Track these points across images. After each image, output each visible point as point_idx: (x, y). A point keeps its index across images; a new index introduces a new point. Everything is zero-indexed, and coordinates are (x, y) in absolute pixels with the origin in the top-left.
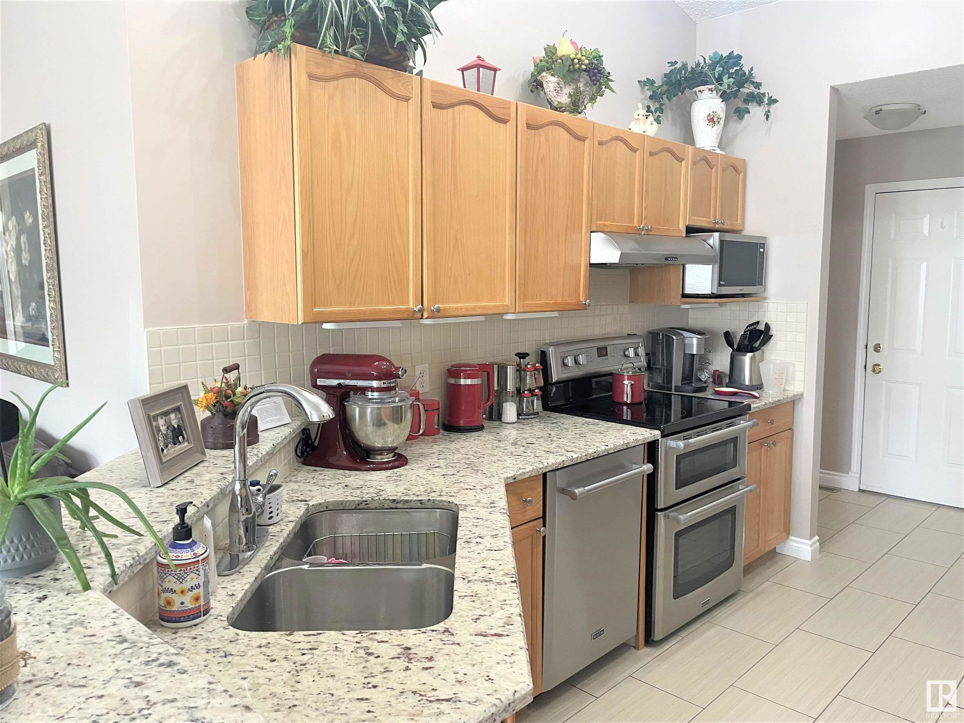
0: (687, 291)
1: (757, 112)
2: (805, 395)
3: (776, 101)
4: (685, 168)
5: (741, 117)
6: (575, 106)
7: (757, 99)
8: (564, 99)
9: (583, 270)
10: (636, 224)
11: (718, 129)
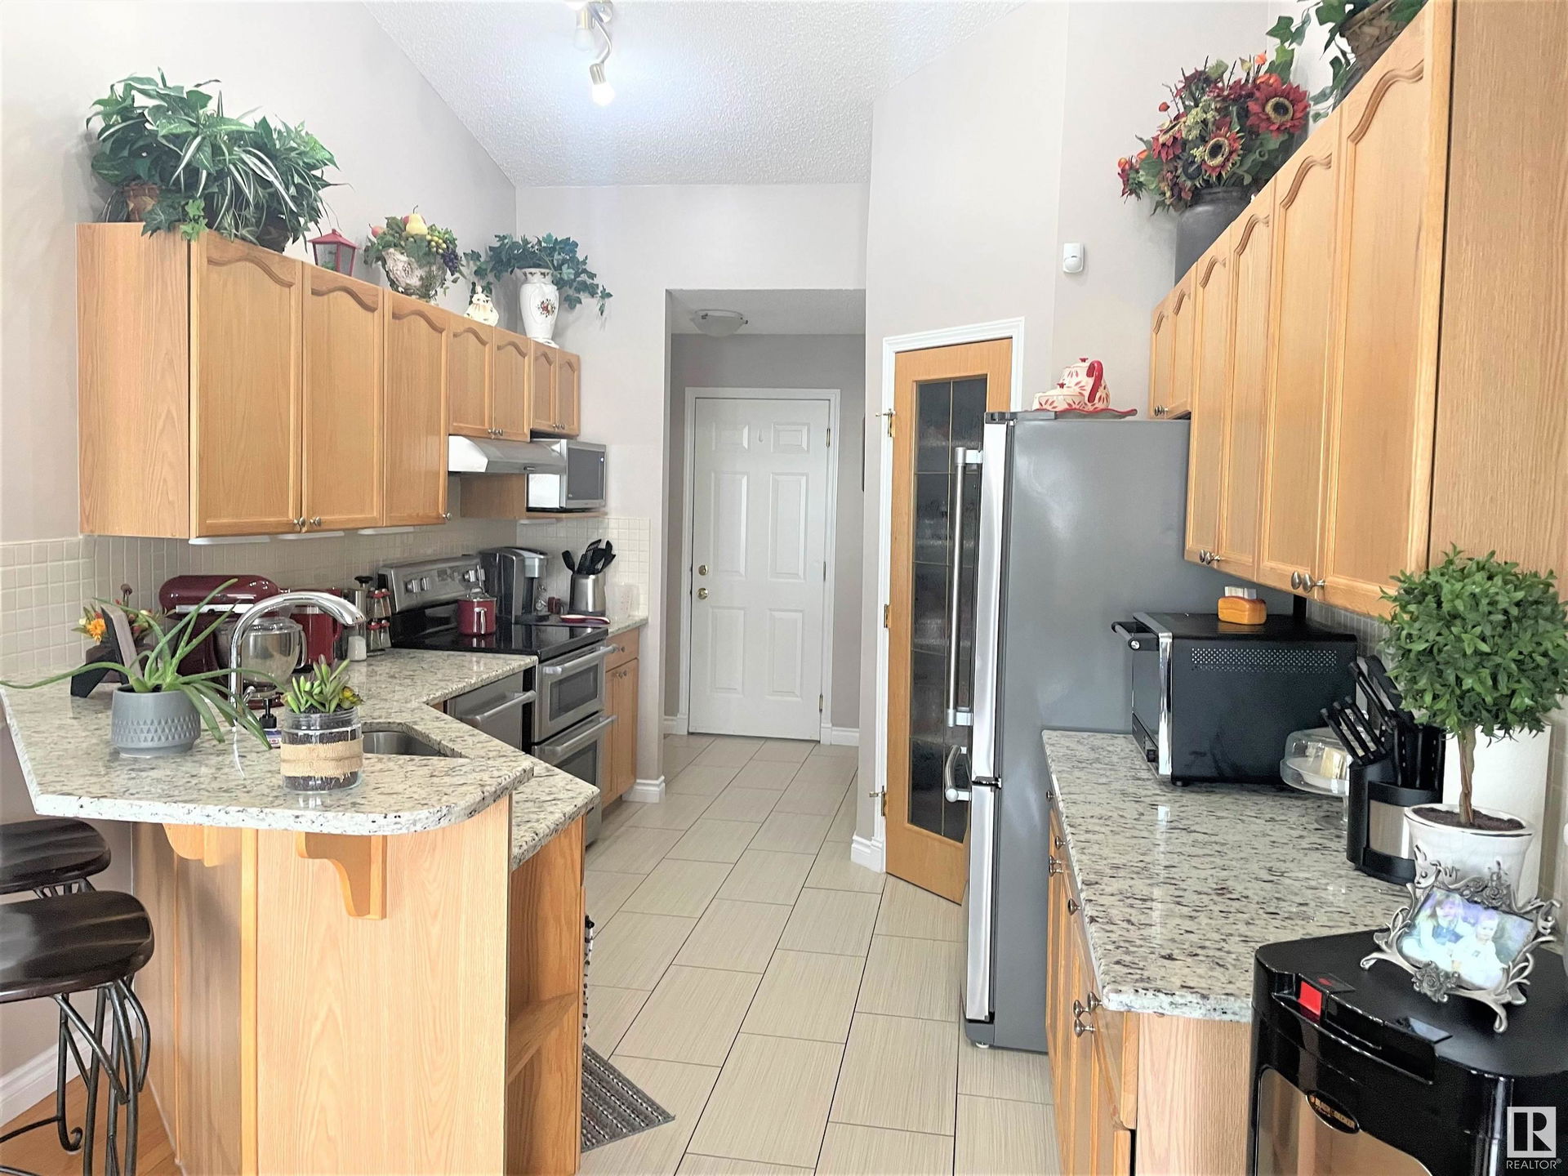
0: (531, 505)
1: (589, 304)
2: (650, 620)
3: (609, 295)
4: (528, 364)
5: (572, 307)
6: (425, 291)
7: (592, 290)
8: (415, 281)
9: (442, 480)
10: (487, 426)
11: (551, 319)
